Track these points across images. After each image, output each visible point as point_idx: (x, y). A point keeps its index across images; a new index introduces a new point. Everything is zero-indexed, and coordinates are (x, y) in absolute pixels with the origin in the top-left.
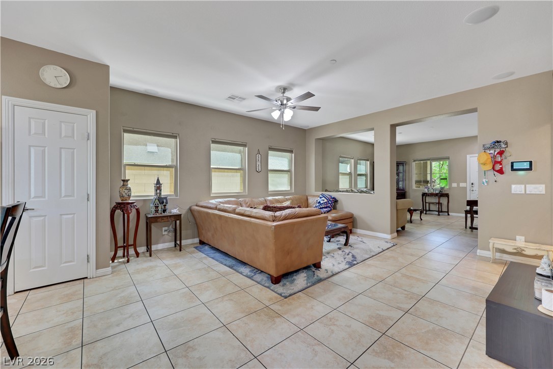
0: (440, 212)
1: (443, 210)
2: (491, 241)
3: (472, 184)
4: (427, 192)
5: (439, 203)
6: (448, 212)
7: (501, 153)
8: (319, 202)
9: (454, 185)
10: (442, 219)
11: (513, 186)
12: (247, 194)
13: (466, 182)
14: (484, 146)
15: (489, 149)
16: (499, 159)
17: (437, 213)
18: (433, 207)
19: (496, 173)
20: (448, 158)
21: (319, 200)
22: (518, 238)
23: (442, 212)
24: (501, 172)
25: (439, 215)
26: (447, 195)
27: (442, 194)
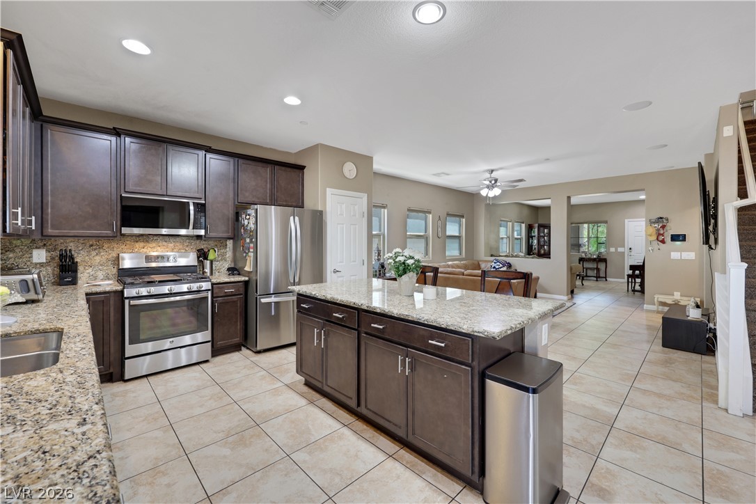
0: (598, 277)
1: (601, 276)
2: (656, 296)
3: (630, 249)
4: (584, 256)
5: (598, 269)
6: (606, 278)
7: (663, 227)
8: (494, 267)
9: (612, 250)
10: (601, 284)
11: (672, 253)
12: (431, 259)
13: (624, 247)
14: (650, 220)
15: (654, 223)
16: (662, 232)
17: (595, 279)
18: (590, 273)
19: (659, 243)
20: (606, 222)
21: (493, 265)
22: (675, 293)
23: (599, 277)
24: (663, 242)
25: (597, 280)
26: (605, 260)
27: (601, 260)
